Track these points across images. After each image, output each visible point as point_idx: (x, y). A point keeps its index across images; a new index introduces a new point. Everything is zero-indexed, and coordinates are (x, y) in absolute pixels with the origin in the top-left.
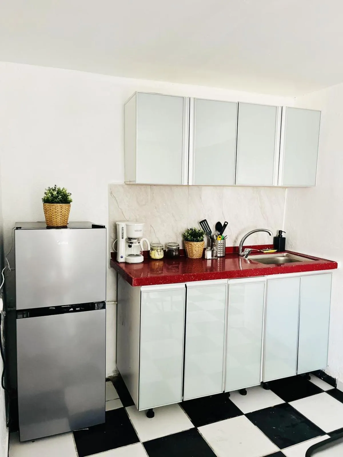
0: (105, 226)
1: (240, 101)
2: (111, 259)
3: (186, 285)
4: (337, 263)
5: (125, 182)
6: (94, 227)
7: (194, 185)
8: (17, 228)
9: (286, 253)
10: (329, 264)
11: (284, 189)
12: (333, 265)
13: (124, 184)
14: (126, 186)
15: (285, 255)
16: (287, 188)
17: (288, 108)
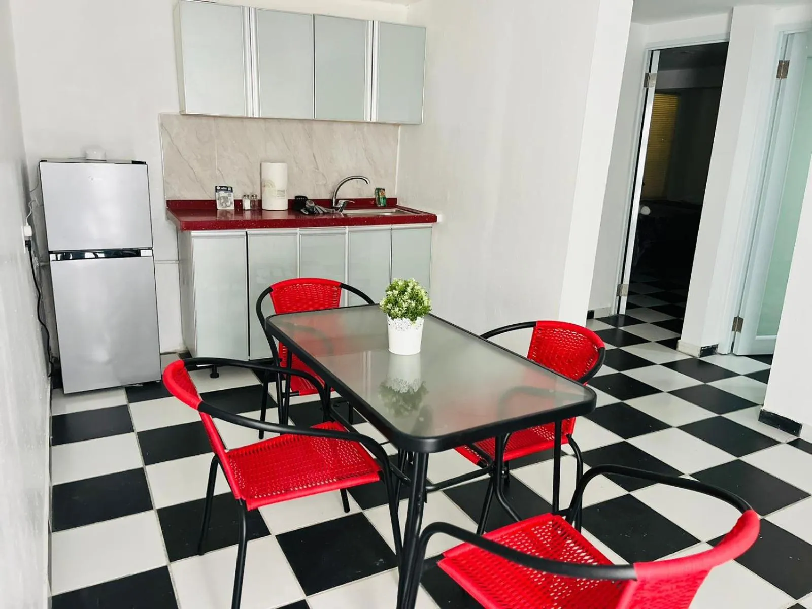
0: (145, 163)
1: (315, 12)
2: (167, 209)
3: (246, 233)
4: (436, 217)
5: (180, 112)
6: (134, 163)
7: (261, 117)
8: (42, 161)
9: (396, 209)
10: (427, 217)
11: (396, 127)
12: (432, 219)
13: (179, 114)
14: (181, 116)
15: (394, 211)
16: (400, 127)
17: (381, 23)
